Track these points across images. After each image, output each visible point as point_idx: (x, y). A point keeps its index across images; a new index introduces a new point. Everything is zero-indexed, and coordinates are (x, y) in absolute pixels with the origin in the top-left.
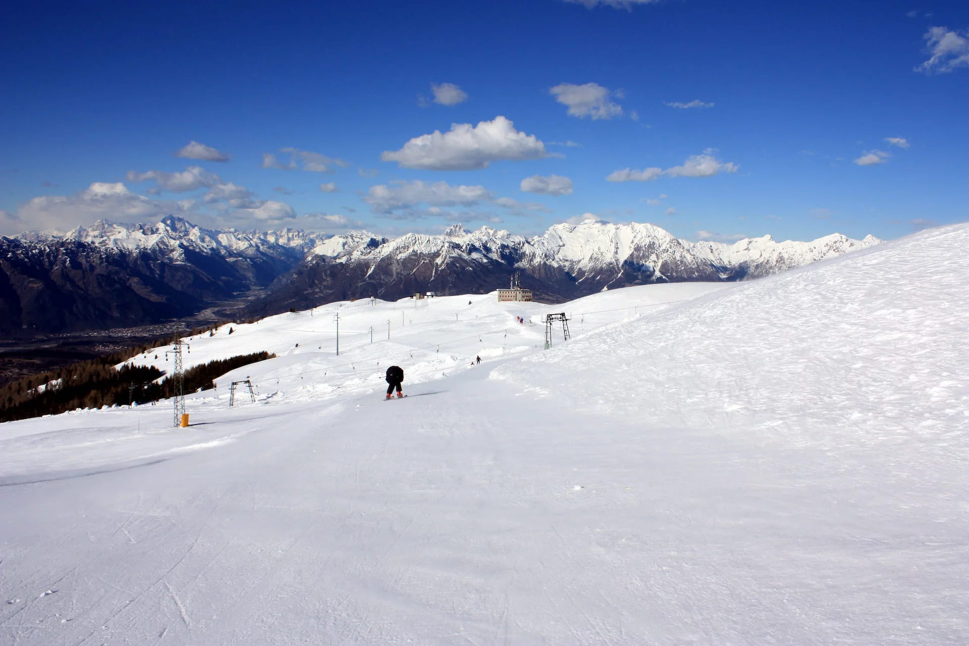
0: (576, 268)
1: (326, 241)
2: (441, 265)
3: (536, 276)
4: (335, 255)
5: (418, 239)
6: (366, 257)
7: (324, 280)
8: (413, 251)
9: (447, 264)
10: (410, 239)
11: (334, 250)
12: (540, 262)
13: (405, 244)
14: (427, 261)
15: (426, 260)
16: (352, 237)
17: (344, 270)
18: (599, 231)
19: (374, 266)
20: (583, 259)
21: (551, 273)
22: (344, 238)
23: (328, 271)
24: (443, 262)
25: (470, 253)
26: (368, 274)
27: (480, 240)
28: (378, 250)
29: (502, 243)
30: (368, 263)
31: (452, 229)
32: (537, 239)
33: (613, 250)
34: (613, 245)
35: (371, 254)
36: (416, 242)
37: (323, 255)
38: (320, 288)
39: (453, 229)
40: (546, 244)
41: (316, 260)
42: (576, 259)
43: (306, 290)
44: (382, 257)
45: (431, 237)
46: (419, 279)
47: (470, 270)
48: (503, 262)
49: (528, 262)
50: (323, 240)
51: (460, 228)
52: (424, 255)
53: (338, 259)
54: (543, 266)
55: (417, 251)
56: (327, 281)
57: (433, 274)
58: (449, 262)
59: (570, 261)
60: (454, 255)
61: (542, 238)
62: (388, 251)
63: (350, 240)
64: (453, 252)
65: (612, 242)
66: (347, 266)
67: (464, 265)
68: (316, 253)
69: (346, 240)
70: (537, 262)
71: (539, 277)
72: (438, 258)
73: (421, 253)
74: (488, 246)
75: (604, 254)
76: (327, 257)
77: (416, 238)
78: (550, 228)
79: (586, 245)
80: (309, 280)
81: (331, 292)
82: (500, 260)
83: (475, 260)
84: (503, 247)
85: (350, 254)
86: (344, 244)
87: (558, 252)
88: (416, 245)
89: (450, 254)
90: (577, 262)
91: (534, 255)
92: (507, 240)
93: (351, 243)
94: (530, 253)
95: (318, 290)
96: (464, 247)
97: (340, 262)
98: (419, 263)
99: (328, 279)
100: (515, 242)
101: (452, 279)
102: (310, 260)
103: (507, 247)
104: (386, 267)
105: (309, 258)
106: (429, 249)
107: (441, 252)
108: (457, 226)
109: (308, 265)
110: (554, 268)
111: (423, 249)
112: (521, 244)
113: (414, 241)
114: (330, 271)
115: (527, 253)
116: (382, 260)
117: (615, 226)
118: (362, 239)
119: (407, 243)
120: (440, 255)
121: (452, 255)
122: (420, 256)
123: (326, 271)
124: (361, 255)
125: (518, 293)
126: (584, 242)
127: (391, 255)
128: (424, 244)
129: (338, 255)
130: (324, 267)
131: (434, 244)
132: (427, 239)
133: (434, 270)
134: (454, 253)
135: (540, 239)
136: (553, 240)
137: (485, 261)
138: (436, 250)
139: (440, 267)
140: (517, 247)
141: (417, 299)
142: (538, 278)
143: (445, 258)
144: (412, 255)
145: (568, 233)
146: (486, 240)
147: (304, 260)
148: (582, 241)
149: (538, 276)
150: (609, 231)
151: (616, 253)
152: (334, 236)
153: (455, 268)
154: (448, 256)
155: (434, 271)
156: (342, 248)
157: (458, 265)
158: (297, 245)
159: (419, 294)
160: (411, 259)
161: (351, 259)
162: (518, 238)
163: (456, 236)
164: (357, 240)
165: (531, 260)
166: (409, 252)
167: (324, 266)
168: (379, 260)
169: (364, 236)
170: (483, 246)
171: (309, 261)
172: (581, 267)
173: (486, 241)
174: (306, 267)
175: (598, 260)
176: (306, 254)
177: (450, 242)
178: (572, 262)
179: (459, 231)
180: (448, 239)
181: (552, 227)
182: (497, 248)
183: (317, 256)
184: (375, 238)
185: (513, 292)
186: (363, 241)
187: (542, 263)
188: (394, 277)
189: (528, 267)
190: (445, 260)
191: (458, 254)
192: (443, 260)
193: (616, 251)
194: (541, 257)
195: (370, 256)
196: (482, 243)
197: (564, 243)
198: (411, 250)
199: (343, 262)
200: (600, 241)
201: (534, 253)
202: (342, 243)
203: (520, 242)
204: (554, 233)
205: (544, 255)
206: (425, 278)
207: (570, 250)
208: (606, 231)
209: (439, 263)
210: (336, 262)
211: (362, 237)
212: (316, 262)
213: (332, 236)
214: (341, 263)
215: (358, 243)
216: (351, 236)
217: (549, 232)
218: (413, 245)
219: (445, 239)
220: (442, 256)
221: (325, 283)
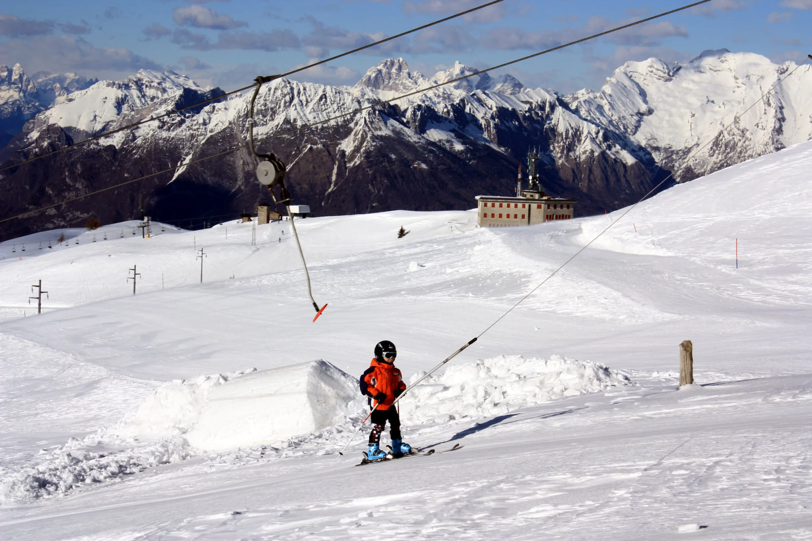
0: (679, 168)
1: (76, 94)
2: (352, 157)
3: (583, 185)
4: (98, 127)
5: (299, 93)
6: (173, 134)
7: (69, 188)
8: (287, 121)
9: (368, 154)
10: (279, 93)
11: (95, 116)
12: (592, 152)
13: (265, 105)
14: (320, 146)
15: (316, 144)
16: (139, 85)
17: (117, 164)
18: (736, 78)
19: (190, 157)
20: (698, 145)
21: (618, 180)
22: (120, 87)
23: (79, 166)
24: (357, 149)
25: (421, 129)
26: (176, 175)
27: (447, 97)
28: (200, 117)
29: (500, 105)
30: (176, 147)
31: (380, 71)
32: (586, 97)
33: (771, 123)
34: (772, 112)
35: (184, 126)
36: (292, 99)
37: (69, 129)
38: (58, 208)
39: (384, 70)
40: (606, 108)
41: (49, 138)
42: (679, 145)
43: (25, 210)
44: (209, 135)
45: (328, 88)
46: (297, 188)
47: (421, 170)
48: (502, 150)
49: (562, 152)
50: (69, 92)
51: (400, 69)
52: (312, 132)
53: (102, 138)
54: (599, 161)
55: (295, 120)
56: (77, 189)
57: (334, 178)
58: (372, 149)
59: (666, 150)
60: (385, 132)
61: (598, 95)
62: (224, 119)
63: (134, 92)
64: (381, 124)
65: (769, 105)
66: (125, 156)
67: (408, 156)
68: (51, 122)
69: (126, 92)
70: (585, 152)
71: (589, 188)
72: (346, 140)
73: (304, 126)
74: (467, 110)
75: (748, 134)
76: (79, 132)
77: (292, 89)
78: (617, 70)
79: (704, 112)
80: (32, 187)
81: (85, 215)
82: (494, 147)
83: (433, 144)
84: (502, 113)
85: (134, 125)
86: (119, 104)
87: (637, 127)
88: (292, 108)
89: (376, 129)
90: (681, 153)
91: (577, 135)
92: (512, 97)
93: (137, 101)
94: (567, 131)
95: (52, 212)
96: (409, 114)
97: (108, 144)
98: (299, 151)
99: (79, 185)
100: (531, 103)
101: (379, 191)
102: (35, 138)
103: (513, 114)
104: (221, 158)
105: (35, 135)
106: (323, 117)
107: (352, 125)
108: (392, 64)
109: (29, 152)
110: (625, 166)
111: (310, 117)
112: (547, 109)
113: (288, 98)
114: (83, 164)
115: (561, 129)
116: (211, 141)
117: (776, 67)
118: (164, 91)
119: (272, 102)
120: (351, 130)
121: (379, 133)
122: (302, 134)
123: (74, 164)
124: (160, 128)
125: (534, 206)
126: (700, 104)
127: (232, 129)
128: (311, 105)
129: (104, 129)
130: (70, 157)
131: (335, 106)
132: (320, 93)
133: (336, 167)
134: (383, 128)
135: (591, 95)
136: (623, 99)
137: (459, 147)
138: (340, 120)
139: (350, 161)
140: (537, 114)
141: (260, 223)
142: (585, 190)
143: (363, 139)
144: (283, 131)
145: (661, 82)
146: (462, 97)
147: (21, 139)
148: (696, 102)
149: (586, 185)
150: (762, 77)
151: (779, 131)
152: (97, 81)
153: (386, 164)
154: (369, 135)
155: (335, 171)
156: (115, 111)
157: (393, 156)
158: (6, 103)
159: (265, 208)
160: (282, 141)
161: (135, 138)
162: (539, 94)
163: (391, 89)
164: (150, 92)
165: (570, 148)
166: (276, 122)
167: (69, 154)
168: (202, 140)
169: (167, 85)
170: (454, 112)
171: (33, 143)
172: (691, 163)
173: (462, 100)
174: (26, 155)
175: (733, 148)
176: (27, 124)
177: (375, 102)
178: (669, 152)
179: (398, 74)
180: (370, 94)
181: (622, 69)
182: (489, 116)
183: (52, 129)
184: (194, 88)
185: (520, 205)
186: (166, 96)
187: (596, 154)
188: (239, 183)
189: (563, 164)
190: (362, 143)
191: (393, 131)
192: (356, 143)
193: (777, 126)
194: (593, 140)
195: (182, 132)
196: (452, 105)
197: (652, 107)
198: (279, 119)
199: (115, 144)
200: (739, 103)
201: (577, 130)
202: (114, 101)
203: (544, 103)
204: (627, 83)
205: (601, 134)
206: (312, 186)
207: (665, 124)
208: (754, 79)
209: (348, 151)
210: (98, 144)
211: (164, 85)
212: (50, 144)
213: (91, 83)
214: (111, 148)
215: (153, 99)
216: (136, 82)
217: (613, 80)
218: (285, 106)
219: (363, 95)
220: (356, 135)
221: (71, 195)
